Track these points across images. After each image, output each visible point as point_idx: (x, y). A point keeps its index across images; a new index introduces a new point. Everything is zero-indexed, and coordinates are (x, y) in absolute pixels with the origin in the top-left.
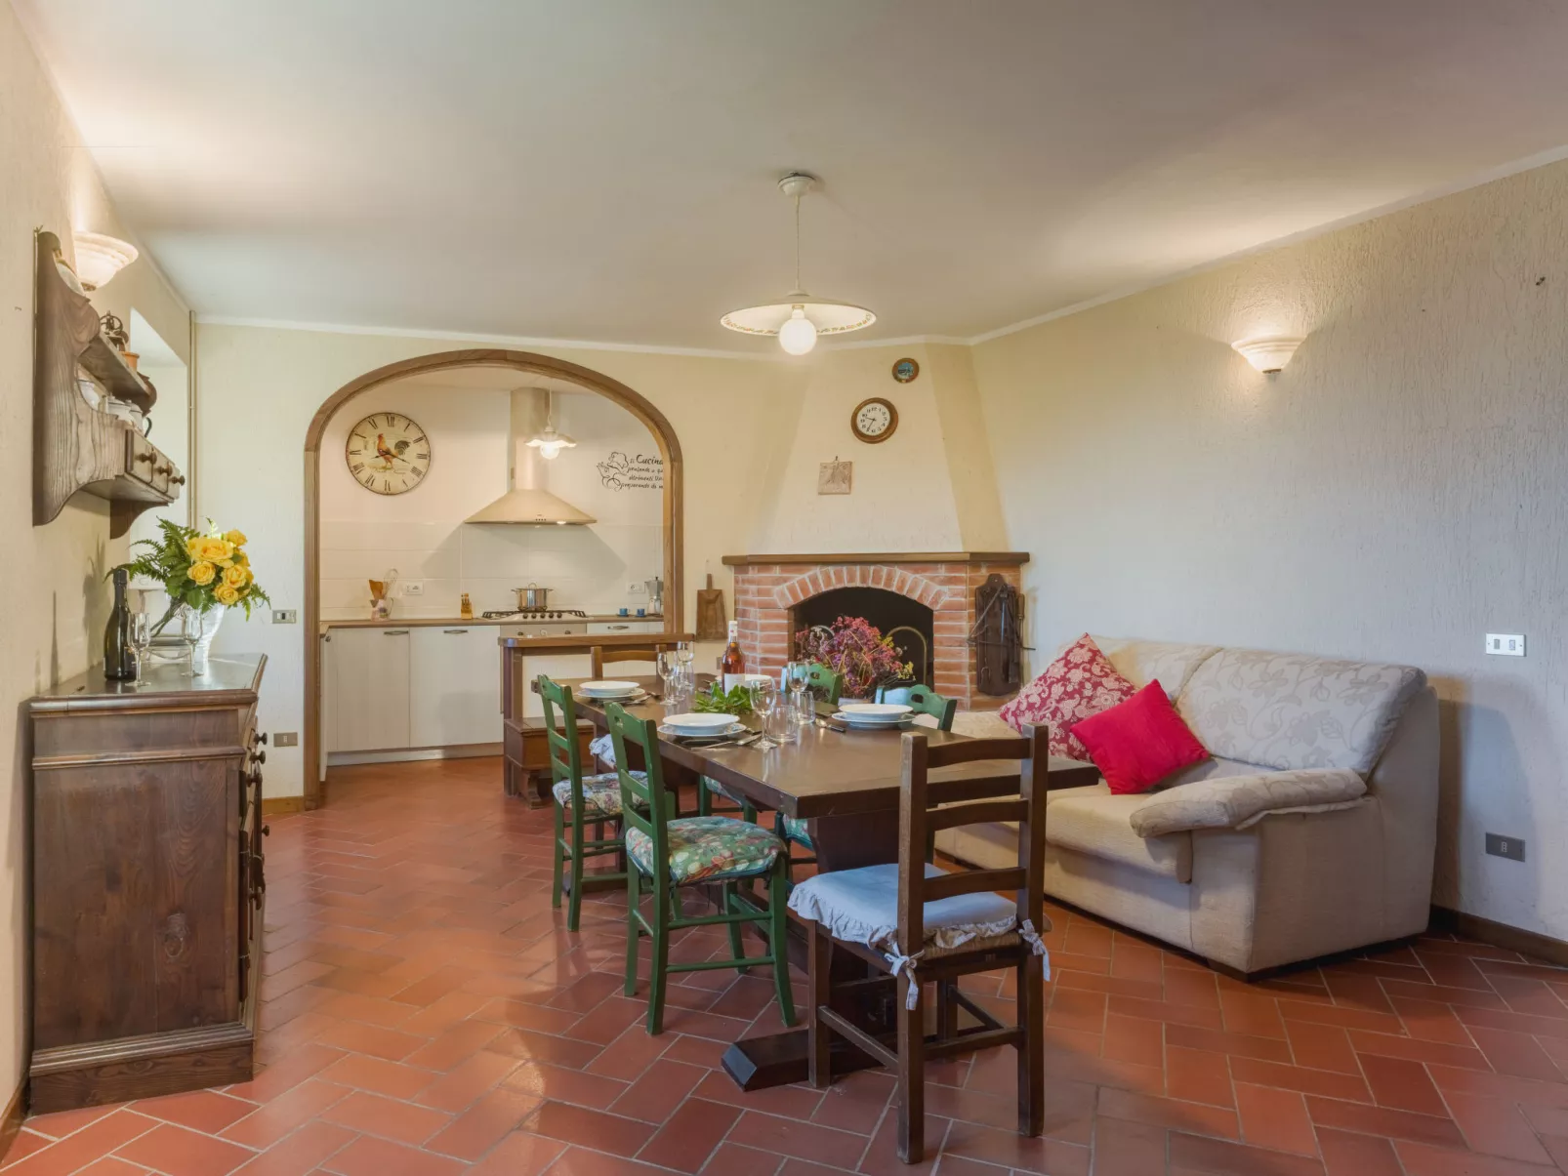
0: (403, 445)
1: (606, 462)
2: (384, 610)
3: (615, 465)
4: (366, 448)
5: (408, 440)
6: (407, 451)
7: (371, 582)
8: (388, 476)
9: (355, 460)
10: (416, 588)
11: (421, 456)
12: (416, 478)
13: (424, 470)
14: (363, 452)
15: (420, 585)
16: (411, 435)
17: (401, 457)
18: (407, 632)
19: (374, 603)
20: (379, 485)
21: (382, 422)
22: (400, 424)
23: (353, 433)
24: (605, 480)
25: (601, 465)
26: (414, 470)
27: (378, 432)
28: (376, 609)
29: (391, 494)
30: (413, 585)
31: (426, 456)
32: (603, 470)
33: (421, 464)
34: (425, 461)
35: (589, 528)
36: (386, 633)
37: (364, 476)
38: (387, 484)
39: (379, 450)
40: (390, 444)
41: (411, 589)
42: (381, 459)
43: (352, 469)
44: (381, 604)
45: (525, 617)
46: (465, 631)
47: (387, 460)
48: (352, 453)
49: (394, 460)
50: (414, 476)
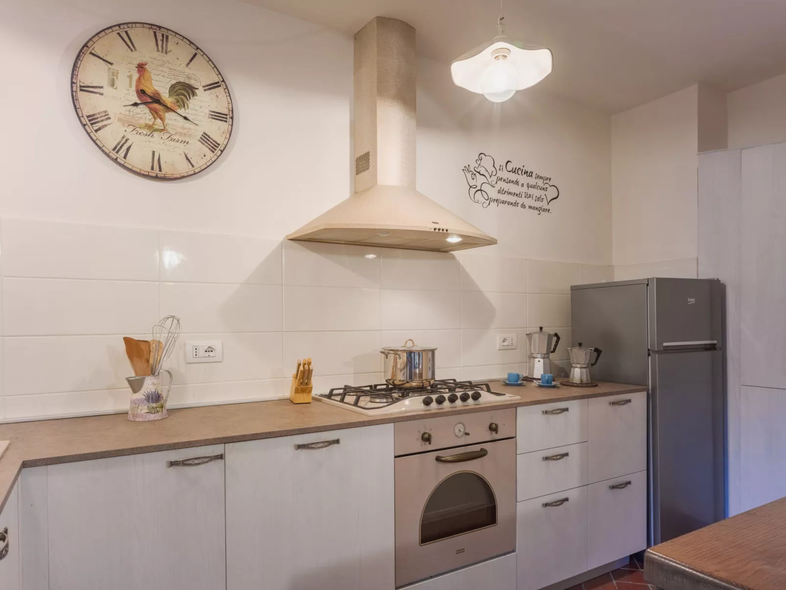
0: (184, 91)
1: (473, 165)
2: (155, 398)
3: (483, 171)
4: (113, 84)
5: (192, 82)
6: (193, 102)
7: (128, 341)
8: (157, 143)
9: (91, 104)
10: (210, 350)
11: (218, 116)
12: (209, 154)
13: (221, 140)
14: (107, 90)
15: (216, 344)
16: (200, 76)
17: (181, 111)
18: (221, 457)
19: (135, 385)
20: (139, 157)
21: (145, 42)
22: (179, 53)
23: (85, 50)
24: (473, 191)
25: (466, 169)
26: (205, 138)
27: (138, 57)
28: (140, 395)
29: (165, 179)
30: (206, 344)
31: (225, 117)
32: (469, 175)
33: (216, 131)
34: (224, 126)
35: (453, 258)
36: (172, 464)
37: (110, 136)
38: (156, 161)
39: (141, 93)
40: (161, 85)
41: (201, 352)
42: (143, 110)
43: (85, 120)
44: (150, 385)
45: (427, 402)
46: (337, 442)
47: (154, 112)
48: (83, 89)
49: (169, 116)
50: (206, 150)
